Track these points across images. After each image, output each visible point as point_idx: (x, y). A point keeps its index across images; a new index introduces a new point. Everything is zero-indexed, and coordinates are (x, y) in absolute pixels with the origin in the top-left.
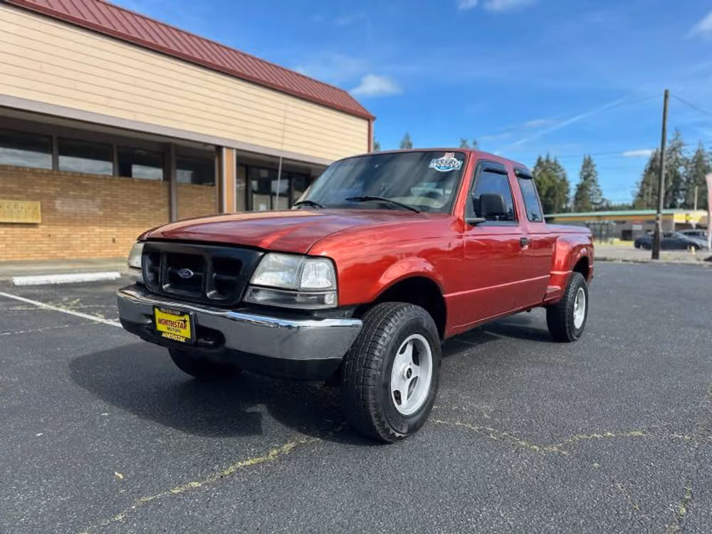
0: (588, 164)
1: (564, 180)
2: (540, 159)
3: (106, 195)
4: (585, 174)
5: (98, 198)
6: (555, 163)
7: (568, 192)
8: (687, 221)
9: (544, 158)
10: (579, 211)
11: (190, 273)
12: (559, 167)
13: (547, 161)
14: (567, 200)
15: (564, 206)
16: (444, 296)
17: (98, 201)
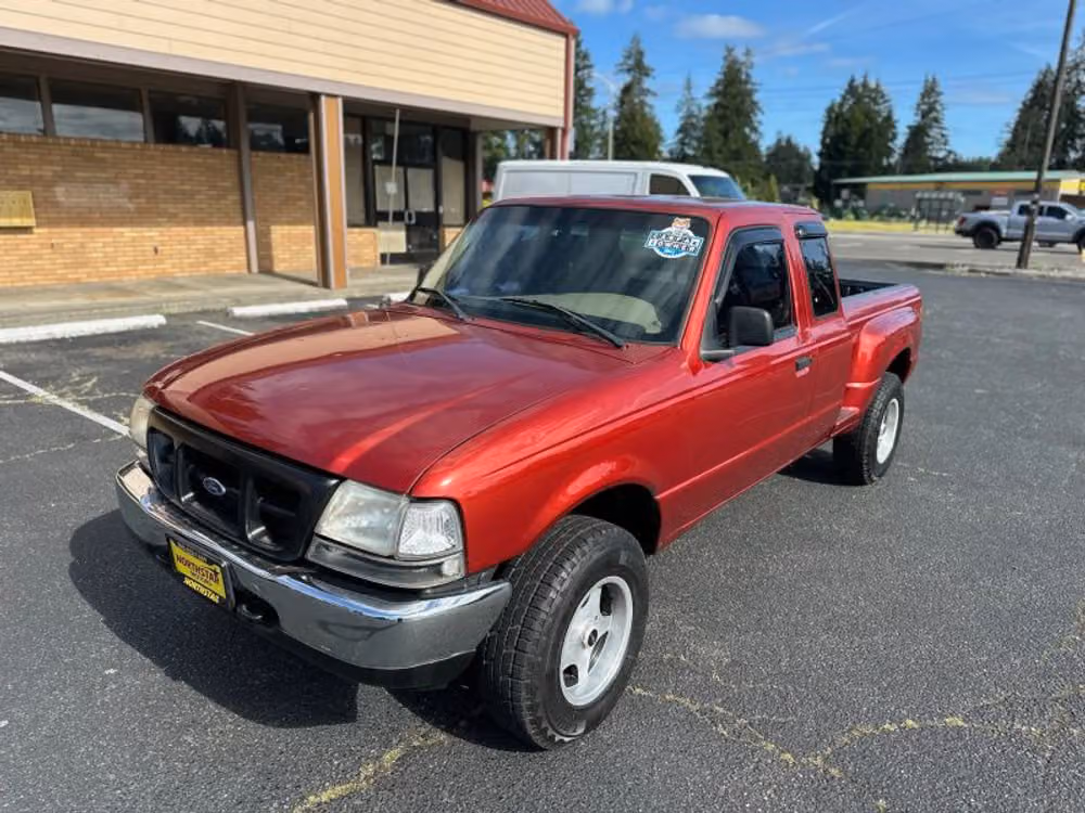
0: (930, 91)
1: (889, 118)
2: (853, 81)
3: (137, 176)
4: (924, 107)
5: (123, 181)
6: (877, 90)
7: (895, 136)
8: (1081, 192)
9: (859, 81)
10: (909, 172)
11: (220, 490)
12: (883, 96)
13: (865, 85)
14: (890, 152)
15: (885, 162)
16: (658, 497)
17: (125, 185)
